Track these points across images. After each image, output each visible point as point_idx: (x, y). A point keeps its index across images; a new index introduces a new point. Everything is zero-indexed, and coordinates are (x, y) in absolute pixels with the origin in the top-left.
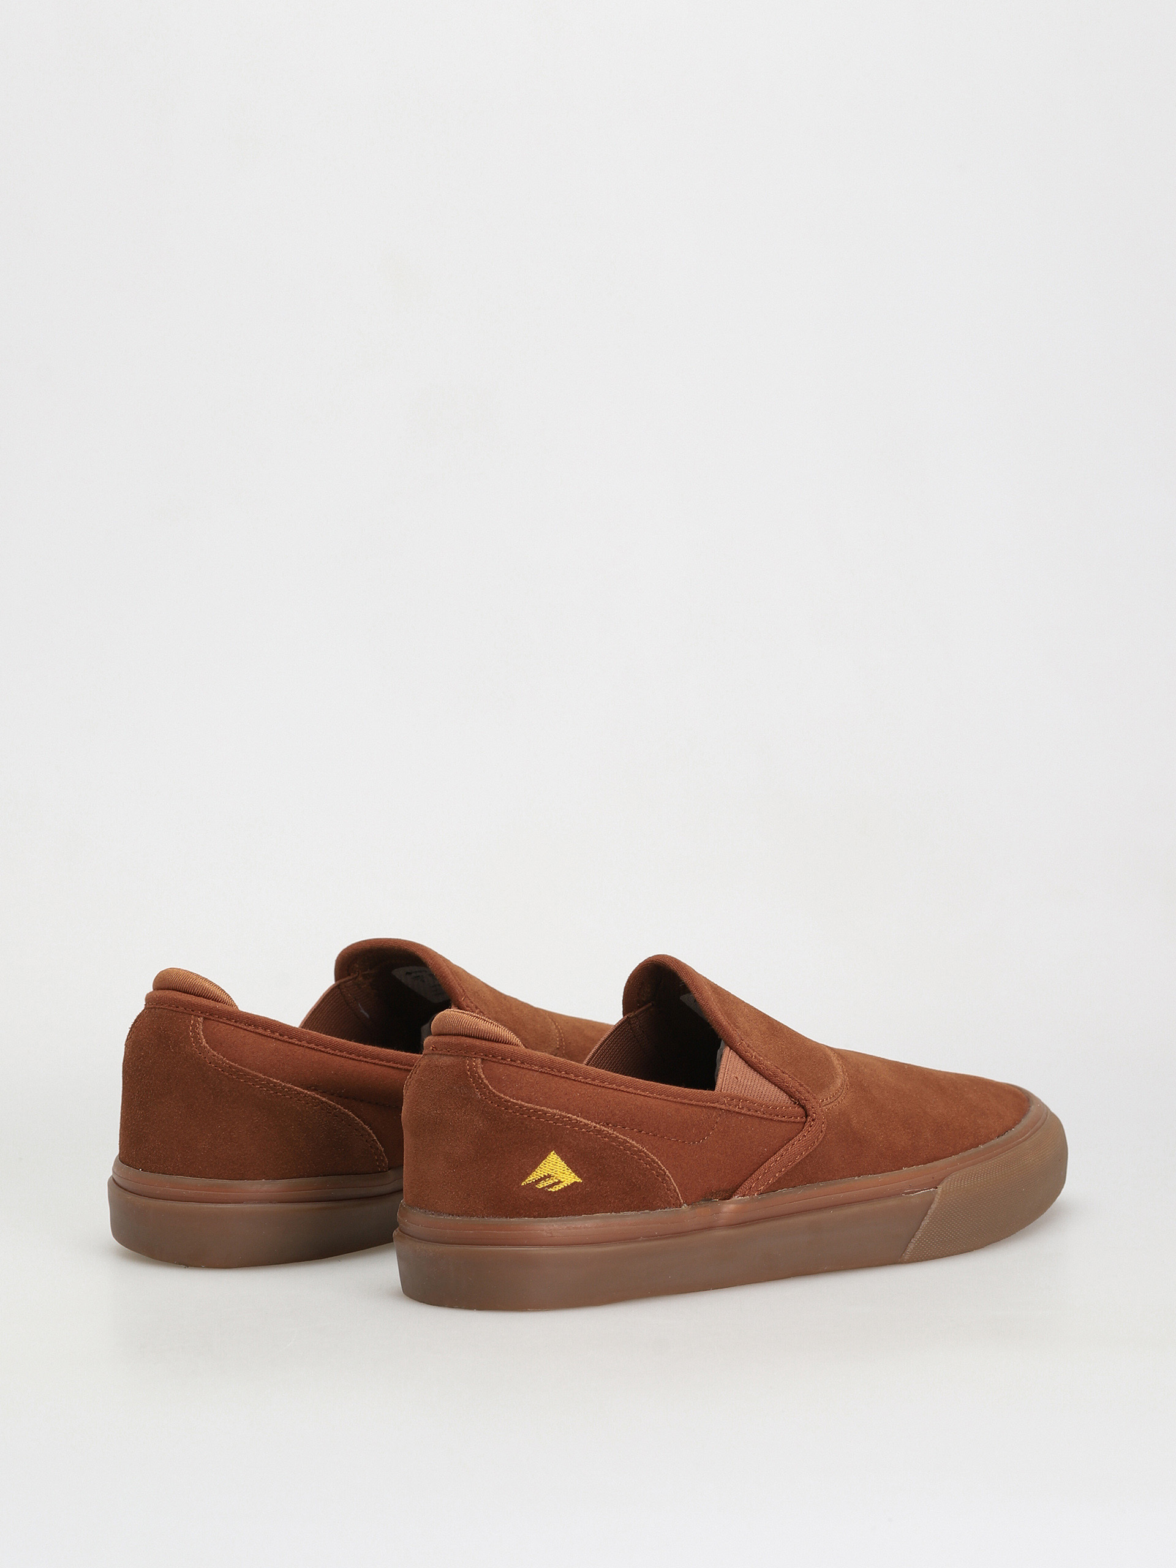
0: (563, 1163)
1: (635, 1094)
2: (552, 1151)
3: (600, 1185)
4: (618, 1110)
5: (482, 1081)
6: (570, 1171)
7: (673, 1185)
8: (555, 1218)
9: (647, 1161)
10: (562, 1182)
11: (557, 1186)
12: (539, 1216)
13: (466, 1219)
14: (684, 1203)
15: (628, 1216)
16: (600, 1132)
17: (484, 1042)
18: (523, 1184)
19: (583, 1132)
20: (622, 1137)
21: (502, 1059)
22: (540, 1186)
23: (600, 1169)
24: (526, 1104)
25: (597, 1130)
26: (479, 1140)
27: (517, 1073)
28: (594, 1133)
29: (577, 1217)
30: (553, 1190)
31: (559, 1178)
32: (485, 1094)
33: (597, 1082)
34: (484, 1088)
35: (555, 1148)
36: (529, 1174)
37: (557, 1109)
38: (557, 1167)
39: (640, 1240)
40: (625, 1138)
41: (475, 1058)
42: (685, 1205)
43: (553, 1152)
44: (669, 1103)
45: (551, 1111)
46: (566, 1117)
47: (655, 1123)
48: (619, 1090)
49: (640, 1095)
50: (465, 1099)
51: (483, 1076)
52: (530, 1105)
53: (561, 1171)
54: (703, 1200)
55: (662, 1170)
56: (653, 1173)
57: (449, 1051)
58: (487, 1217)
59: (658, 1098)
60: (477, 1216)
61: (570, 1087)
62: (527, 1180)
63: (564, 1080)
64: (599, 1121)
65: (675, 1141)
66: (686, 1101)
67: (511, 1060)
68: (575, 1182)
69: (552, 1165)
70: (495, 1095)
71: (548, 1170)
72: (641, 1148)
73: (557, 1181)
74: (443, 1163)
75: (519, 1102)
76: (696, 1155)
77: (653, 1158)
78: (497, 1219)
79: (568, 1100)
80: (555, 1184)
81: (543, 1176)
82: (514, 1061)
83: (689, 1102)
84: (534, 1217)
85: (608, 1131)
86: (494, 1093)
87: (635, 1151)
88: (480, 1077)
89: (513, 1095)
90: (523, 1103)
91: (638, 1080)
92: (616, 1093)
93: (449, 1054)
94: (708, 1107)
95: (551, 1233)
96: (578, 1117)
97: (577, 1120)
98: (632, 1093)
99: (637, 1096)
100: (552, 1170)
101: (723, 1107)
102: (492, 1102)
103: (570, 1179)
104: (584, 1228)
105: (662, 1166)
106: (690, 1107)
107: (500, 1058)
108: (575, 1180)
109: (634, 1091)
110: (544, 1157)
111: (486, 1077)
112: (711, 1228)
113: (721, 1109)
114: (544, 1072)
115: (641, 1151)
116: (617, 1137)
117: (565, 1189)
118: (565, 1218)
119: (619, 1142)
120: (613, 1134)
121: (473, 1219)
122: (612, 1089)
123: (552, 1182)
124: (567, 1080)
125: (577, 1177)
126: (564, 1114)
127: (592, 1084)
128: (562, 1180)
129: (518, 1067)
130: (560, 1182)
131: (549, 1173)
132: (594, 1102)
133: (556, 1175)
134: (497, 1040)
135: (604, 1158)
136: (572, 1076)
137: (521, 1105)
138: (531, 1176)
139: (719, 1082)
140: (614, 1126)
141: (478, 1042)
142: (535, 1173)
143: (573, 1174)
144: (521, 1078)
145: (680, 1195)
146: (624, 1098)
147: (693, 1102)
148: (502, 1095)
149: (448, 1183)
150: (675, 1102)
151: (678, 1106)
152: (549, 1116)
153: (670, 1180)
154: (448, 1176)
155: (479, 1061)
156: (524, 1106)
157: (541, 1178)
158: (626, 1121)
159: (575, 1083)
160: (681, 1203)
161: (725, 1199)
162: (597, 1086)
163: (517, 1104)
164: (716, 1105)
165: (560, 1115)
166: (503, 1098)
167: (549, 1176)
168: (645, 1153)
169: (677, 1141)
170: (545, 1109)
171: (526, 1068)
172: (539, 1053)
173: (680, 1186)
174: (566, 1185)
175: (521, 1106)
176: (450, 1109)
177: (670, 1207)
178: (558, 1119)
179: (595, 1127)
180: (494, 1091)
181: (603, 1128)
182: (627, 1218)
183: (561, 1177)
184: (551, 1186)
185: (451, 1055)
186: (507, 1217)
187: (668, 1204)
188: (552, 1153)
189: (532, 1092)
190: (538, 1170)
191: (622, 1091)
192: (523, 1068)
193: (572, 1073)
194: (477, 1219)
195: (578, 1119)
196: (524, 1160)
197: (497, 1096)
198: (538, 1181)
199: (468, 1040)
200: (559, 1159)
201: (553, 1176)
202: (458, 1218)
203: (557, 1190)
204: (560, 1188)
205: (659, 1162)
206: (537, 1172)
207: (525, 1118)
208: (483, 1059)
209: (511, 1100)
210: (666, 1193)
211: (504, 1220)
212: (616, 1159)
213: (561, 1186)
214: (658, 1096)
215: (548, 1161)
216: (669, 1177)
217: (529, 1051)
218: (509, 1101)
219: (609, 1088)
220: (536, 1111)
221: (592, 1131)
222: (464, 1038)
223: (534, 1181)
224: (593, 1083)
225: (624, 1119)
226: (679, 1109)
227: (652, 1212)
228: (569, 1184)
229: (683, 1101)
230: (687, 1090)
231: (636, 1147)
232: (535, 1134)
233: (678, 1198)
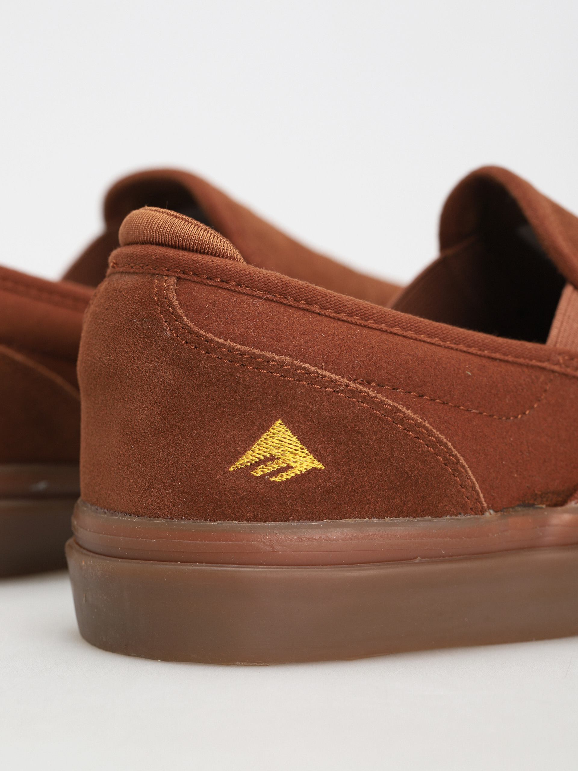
0: (295, 439)
1: (416, 339)
2: (278, 420)
3: (353, 475)
4: (386, 362)
5: (174, 310)
6: (306, 451)
7: (470, 479)
8: (280, 524)
9: (429, 441)
10: (292, 468)
11: (284, 474)
12: (255, 519)
13: (147, 521)
14: (489, 508)
15: (396, 524)
16: (354, 393)
17: (181, 253)
18: (231, 469)
19: (328, 394)
20: (390, 402)
21: (207, 278)
22: (258, 472)
23: (353, 449)
24: (239, 346)
25: (349, 390)
26: (167, 400)
27: (229, 299)
28: (345, 393)
29: (314, 523)
30: (278, 479)
31: (289, 462)
32: (176, 329)
33: (355, 319)
34: (177, 321)
35: (282, 416)
36: (241, 454)
37: (285, 356)
38: (286, 445)
39: (417, 561)
40: (396, 405)
41: (168, 276)
42: (492, 511)
43: (280, 421)
44: (469, 356)
45: (277, 358)
46: (300, 368)
47: (445, 384)
48: (391, 333)
49: (424, 342)
50: (148, 337)
51: (176, 303)
52: (243, 347)
53: (292, 450)
54: (519, 506)
55: (453, 456)
56: (438, 460)
57: (132, 267)
58: (178, 518)
59: (452, 349)
60: (164, 518)
61: (311, 323)
62: (238, 463)
63: (303, 312)
64: (354, 377)
65: (477, 414)
66: (498, 356)
67: (222, 281)
68: (314, 469)
69: (277, 441)
70: (192, 332)
71: (271, 448)
72: (420, 420)
73: (284, 465)
74: (118, 436)
75: (228, 342)
76: (511, 436)
77: (438, 437)
78: (191, 522)
79: (306, 342)
80: (281, 470)
81: (262, 458)
82: (226, 282)
83: (502, 357)
84: (248, 520)
85: (367, 393)
86: (190, 328)
87: (410, 424)
88: (171, 304)
89: (220, 332)
90: (234, 344)
91: (422, 319)
92: (384, 336)
93: (132, 271)
94: (533, 367)
95: (272, 546)
96: (321, 368)
97: (318, 373)
98: (411, 338)
99: (418, 343)
100: (279, 448)
101: (556, 368)
102: (187, 342)
103: (305, 463)
104: (326, 540)
105: (453, 450)
106: (503, 365)
107: (205, 276)
108: (314, 466)
109: (414, 336)
110: (264, 428)
111: (180, 304)
112: (532, 547)
113: (553, 372)
114: (272, 301)
115: (420, 425)
116: (382, 402)
117: (298, 479)
118: (296, 523)
119: (386, 410)
120: (375, 397)
121: (157, 521)
122: (379, 330)
123: (277, 467)
124: (308, 314)
125: (316, 461)
126: (298, 363)
127: (348, 322)
128: (293, 465)
129: (231, 290)
130: (289, 467)
131: (273, 453)
132: (347, 348)
133: (283, 457)
134: (202, 250)
135: (359, 432)
136: (317, 309)
137: (230, 346)
138: (244, 457)
139: (554, 332)
140: (380, 386)
141: (172, 253)
142: (250, 452)
143: (311, 457)
144: (234, 307)
145: (481, 495)
146: (397, 344)
147: (510, 358)
148: (203, 332)
149: (124, 466)
150: (480, 356)
151: (484, 361)
152: (274, 365)
153: (466, 471)
154: (124, 455)
155: (173, 280)
156: (234, 349)
157: (260, 460)
158: (398, 379)
159: (319, 317)
160: (483, 507)
161: (556, 505)
162: (356, 324)
163: (223, 345)
164: (546, 365)
165: (292, 365)
166: (203, 336)
167: (272, 458)
168: (427, 429)
169: (481, 413)
170: (267, 354)
171: (244, 293)
172: (264, 271)
173: (482, 482)
174: (299, 473)
175: (231, 350)
176: (127, 353)
177: (466, 513)
178: (288, 371)
179: (347, 386)
180: (190, 324)
181: (361, 388)
182: (396, 528)
183: (289, 458)
184: (275, 473)
185: (134, 273)
186: (206, 520)
187: (461, 508)
188: (277, 423)
189: (250, 329)
190: (256, 448)
191: (395, 334)
192: (239, 292)
193: (316, 303)
194: (163, 521)
195: (320, 371)
196: (234, 432)
197: (194, 332)
198: (254, 466)
199: (159, 250)
200: (289, 432)
201: (280, 458)
202: (137, 519)
203: (284, 479)
204: (289, 477)
205: (449, 444)
206: (253, 452)
207: (236, 368)
208: (179, 278)
209: (216, 339)
210: (459, 492)
211: (201, 523)
212: (379, 436)
213: (290, 474)
214: (453, 346)
215: (271, 435)
216: (463, 467)
217: (251, 268)
218: (212, 341)
219: (375, 329)
220: (253, 357)
221: (342, 391)
222: (153, 247)
223: (249, 464)
224: (349, 320)
225: (395, 377)
226: (484, 366)
227: (435, 520)
228: (304, 471)
229: (493, 355)
230: (500, 340)
231: (412, 419)
232: (252, 392)
233: (478, 500)
